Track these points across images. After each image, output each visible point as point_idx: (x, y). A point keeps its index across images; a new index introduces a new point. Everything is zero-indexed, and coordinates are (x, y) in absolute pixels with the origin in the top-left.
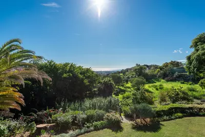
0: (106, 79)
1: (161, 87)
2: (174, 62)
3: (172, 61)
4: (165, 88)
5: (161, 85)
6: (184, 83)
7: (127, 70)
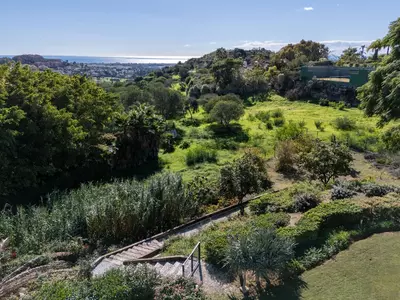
0: (139, 110)
1: (279, 119)
2: (309, 43)
3: (303, 42)
4: (287, 123)
5: (277, 115)
6: (327, 105)
7: (192, 63)
